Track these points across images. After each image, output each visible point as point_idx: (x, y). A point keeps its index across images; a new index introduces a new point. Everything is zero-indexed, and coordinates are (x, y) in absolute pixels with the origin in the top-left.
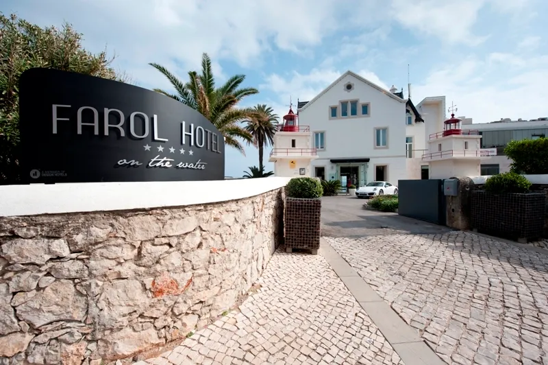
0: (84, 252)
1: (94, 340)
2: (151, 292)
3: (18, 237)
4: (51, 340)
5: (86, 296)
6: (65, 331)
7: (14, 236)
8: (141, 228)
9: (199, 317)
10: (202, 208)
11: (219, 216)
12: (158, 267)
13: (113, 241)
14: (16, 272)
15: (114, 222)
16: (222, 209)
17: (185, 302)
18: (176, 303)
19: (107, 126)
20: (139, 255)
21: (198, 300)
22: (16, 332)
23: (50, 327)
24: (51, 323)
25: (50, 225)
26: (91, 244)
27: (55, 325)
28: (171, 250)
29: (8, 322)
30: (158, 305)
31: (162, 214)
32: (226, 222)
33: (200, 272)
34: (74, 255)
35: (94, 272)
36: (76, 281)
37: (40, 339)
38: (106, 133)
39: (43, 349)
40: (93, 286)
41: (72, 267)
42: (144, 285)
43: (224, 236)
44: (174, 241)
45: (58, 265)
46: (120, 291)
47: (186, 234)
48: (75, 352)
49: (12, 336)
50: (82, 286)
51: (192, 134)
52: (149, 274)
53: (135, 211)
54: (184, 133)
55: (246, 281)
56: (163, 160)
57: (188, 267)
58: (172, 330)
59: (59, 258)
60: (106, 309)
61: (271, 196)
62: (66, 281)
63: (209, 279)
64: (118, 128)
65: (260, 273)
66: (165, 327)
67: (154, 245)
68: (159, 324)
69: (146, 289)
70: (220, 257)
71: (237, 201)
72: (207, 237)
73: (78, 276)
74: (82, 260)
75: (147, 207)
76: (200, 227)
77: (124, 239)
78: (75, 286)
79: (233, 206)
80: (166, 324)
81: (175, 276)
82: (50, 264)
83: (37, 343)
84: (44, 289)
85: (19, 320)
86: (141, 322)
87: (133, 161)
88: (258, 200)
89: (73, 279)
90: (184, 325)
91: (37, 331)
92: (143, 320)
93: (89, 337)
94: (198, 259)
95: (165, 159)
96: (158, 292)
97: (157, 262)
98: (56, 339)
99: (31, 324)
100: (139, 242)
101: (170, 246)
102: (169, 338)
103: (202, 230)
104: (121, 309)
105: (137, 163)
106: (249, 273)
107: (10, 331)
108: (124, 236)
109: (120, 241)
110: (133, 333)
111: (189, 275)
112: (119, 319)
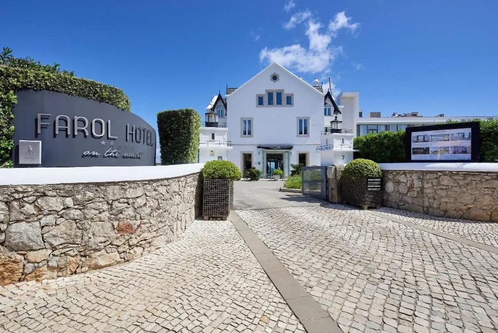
0: (82, 205)
1: (85, 256)
2: (117, 230)
3: (47, 196)
4: (61, 253)
5: (82, 229)
6: (70, 249)
7: (44, 195)
8: (113, 193)
9: (144, 249)
10: (147, 182)
11: (157, 188)
12: (121, 216)
13: (98, 199)
14: (45, 215)
15: (98, 189)
16: (159, 184)
17: (136, 238)
18: (131, 238)
19: (76, 128)
20: (111, 209)
21: (144, 238)
22: (42, 249)
23: (61, 246)
24: (61, 244)
25: (64, 189)
26: (85, 201)
27: (64, 245)
28: (129, 206)
29: (39, 243)
30: (120, 238)
31: (124, 186)
32: (161, 192)
33: (145, 221)
34: (76, 207)
35: (87, 216)
36: (77, 221)
37: (56, 253)
38: (76, 133)
39: (57, 258)
40: (86, 224)
41: (75, 213)
42: (113, 225)
43: (160, 200)
44: (131, 201)
45: (67, 211)
46: (100, 227)
47: (137, 198)
48: (74, 261)
49: (41, 251)
50: (80, 224)
51: (134, 132)
52: (117, 220)
53: (109, 184)
54: (128, 132)
55: (173, 232)
56: (114, 151)
57: (138, 216)
58: (128, 254)
59: (68, 208)
60: (92, 237)
61: (193, 178)
62: (71, 221)
63: (150, 226)
64: (84, 130)
65: (183, 230)
66: (124, 252)
67: (120, 203)
68: (121, 250)
69: (114, 228)
70: (157, 213)
71: (168, 179)
72: (150, 200)
73: (79, 218)
74: (80, 210)
75: (116, 181)
76: (145, 194)
77: (103, 198)
78: (76, 224)
79: (166, 182)
80: (124, 250)
81: (130, 222)
82: (64, 211)
83: (54, 255)
84: (59, 225)
85: (44, 242)
86: (110, 248)
87: (94, 152)
88: (182, 179)
89: (75, 220)
90: (135, 252)
91: (54, 248)
92: (112, 247)
93: (82, 253)
94: (144, 213)
95: (115, 150)
96: (120, 230)
97: (121, 213)
98: (64, 253)
99: (51, 245)
100: (111, 201)
101: (129, 204)
102: (126, 259)
103: (146, 195)
104: (101, 238)
105: (97, 154)
106: (175, 228)
107: (39, 248)
108: (103, 196)
109: (101, 200)
110: (106, 253)
111: (138, 222)
112: (100, 245)
